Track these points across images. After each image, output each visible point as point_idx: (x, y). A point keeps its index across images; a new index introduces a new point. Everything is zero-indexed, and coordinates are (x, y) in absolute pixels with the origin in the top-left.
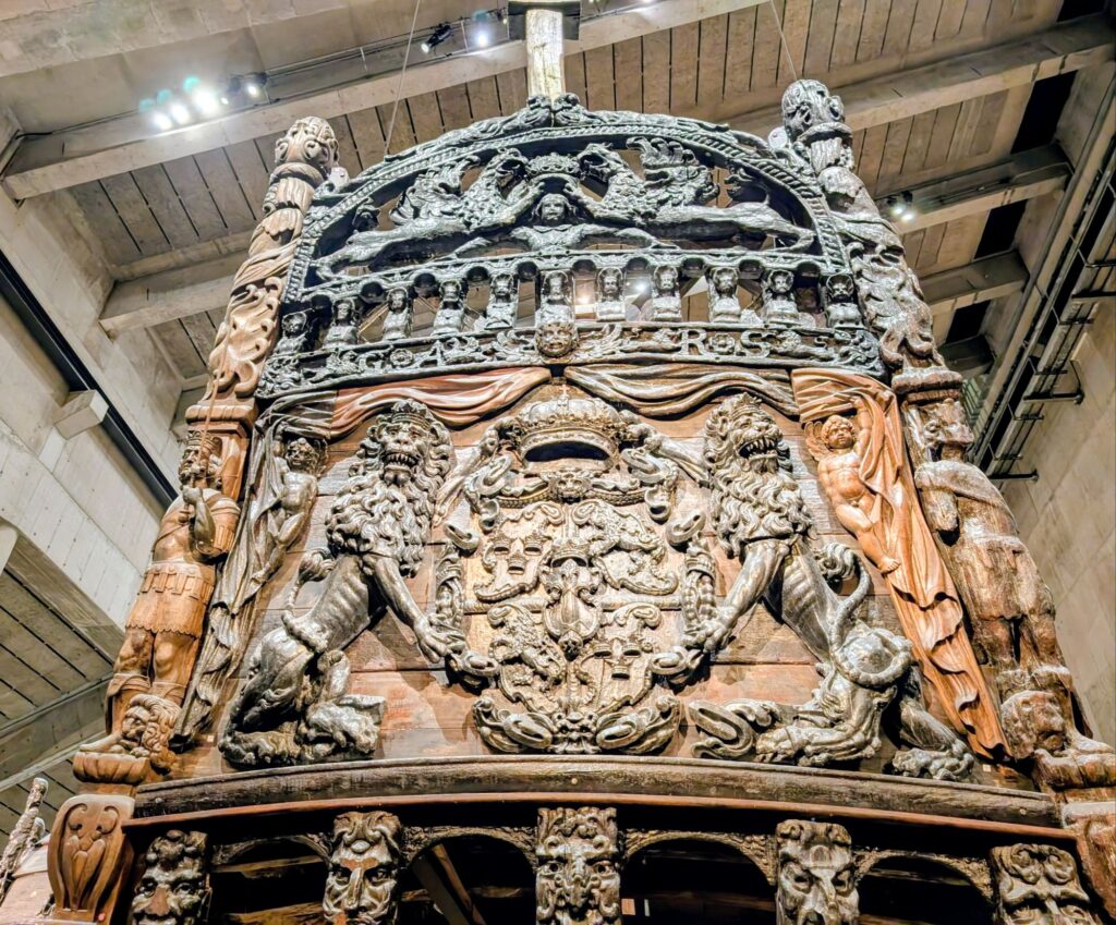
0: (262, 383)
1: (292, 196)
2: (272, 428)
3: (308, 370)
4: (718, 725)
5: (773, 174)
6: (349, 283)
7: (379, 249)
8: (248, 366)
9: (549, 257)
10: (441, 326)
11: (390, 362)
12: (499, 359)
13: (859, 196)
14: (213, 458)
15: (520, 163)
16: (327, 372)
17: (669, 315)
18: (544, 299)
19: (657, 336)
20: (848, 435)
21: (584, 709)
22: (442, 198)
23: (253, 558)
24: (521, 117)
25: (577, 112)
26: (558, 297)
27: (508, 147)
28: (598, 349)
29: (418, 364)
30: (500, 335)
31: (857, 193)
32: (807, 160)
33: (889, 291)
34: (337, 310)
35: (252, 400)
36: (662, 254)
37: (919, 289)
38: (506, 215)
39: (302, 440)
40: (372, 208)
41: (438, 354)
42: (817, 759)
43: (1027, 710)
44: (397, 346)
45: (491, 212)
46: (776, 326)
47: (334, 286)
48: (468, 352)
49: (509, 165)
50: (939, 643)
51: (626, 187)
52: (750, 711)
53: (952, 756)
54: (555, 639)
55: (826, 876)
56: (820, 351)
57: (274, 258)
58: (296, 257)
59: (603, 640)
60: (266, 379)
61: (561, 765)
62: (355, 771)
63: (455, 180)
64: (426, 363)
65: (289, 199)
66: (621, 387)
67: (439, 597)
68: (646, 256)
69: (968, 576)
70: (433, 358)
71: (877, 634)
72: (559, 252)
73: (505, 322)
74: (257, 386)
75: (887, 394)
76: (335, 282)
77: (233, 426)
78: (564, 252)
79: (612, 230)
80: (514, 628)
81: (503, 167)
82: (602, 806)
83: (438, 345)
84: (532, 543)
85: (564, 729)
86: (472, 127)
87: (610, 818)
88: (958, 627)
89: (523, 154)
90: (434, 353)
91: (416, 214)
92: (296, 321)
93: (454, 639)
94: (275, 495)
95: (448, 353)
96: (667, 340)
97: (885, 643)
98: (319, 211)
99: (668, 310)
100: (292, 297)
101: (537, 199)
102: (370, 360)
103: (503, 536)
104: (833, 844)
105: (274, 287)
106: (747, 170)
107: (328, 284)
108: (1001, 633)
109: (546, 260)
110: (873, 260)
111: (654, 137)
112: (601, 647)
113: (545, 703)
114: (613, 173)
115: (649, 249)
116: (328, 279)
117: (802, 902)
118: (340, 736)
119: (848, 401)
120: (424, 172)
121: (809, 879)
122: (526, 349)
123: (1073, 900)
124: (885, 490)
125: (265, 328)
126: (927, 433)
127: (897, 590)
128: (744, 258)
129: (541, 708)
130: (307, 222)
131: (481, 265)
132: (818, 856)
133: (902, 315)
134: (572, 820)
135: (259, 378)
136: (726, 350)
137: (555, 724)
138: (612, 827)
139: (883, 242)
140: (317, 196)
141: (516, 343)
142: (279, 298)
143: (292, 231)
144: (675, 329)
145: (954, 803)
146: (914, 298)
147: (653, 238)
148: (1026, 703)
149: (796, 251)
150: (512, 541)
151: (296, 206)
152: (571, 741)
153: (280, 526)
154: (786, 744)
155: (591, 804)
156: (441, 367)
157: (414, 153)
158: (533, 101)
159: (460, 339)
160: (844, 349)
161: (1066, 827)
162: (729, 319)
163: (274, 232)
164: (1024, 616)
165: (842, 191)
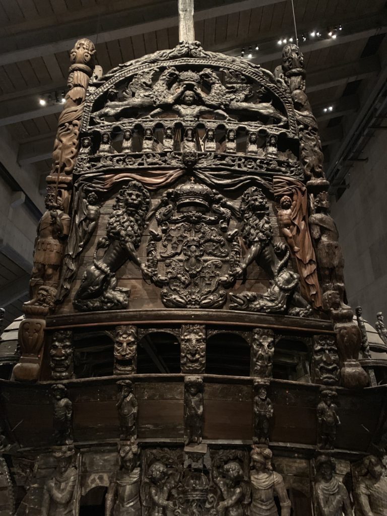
0: (75, 168)
1: (80, 81)
2: (81, 187)
3: (93, 163)
4: (238, 300)
5: (275, 91)
6: (108, 126)
7: (119, 111)
8: (69, 160)
9: (187, 121)
10: (145, 149)
11: (126, 162)
12: (168, 164)
13: (306, 104)
14: (59, 198)
15: (176, 74)
16: (101, 165)
17: (231, 151)
18: (185, 139)
19: (227, 159)
20: (289, 203)
21: (196, 294)
22: (144, 89)
23: (78, 238)
24: (176, 51)
25: (200, 51)
26: (190, 139)
27: (171, 66)
28: (205, 163)
29: (136, 164)
30: (168, 154)
31: (305, 103)
32: (288, 86)
33: (311, 147)
34: (103, 137)
35: (72, 175)
36: (230, 123)
37: (321, 147)
38: (170, 99)
39: (93, 193)
40: (115, 91)
41: (145, 161)
42: (267, 311)
43: (330, 297)
44: (128, 156)
45: (164, 97)
46: (269, 158)
47: (102, 127)
48: (156, 160)
49: (171, 75)
50: (308, 276)
51: (218, 91)
52: (248, 295)
53: (306, 309)
54: (188, 271)
55: (266, 344)
56: (283, 169)
57: (76, 111)
58: (84, 112)
59: (203, 272)
60: (77, 166)
61: (189, 312)
62: (122, 312)
63: (149, 81)
64: (140, 164)
65: (79, 83)
66: (213, 180)
67: (148, 256)
68: (225, 124)
69: (320, 254)
70: (142, 162)
71: (289, 273)
72: (191, 119)
73: (171, 149)
74: (73, 169)
75: (304, 188)
76: (102, 125)
77: (66, 186)
78: (193, 119)
79: (212, 110)
80: (174, 268)
81: (169, 75)
82: (201, 324)
83: (144, 157)
84: (180, 238)
85: (190, 301)
86: (155, 54)
87: (204, 328)
88: (314, 270)
89: (178, 70)
90: (143, 160)
91: (133, 95)
92: (86, 141)
93: (154, 271)
94: (85, 214)
95: (148, 160)
96: (230, 161)
97: (291, 276)
98: (92, 89)
99: (231, 149)
100: (84, 130)
101: (183, 93)
102: (118, 161)
103: (170, 236)
104: (269, 335)
105: (76, 125)
106: (265, 88)
107: (98, 126)
108: (327, 272)
109: (186, 122)
110: (307, 133)
111: (231, 69)
112: (203, 275)
113: (184, 292)
114: (214, 83)
115: (226, 121)
116: (99, 123)
117: (259, 351)
118: (116, 301)
119: (290, 190)
120: (136, 74)
121: (261, 345)
122: (178, 161)
123: (333, 349)
124: (299, 223)
125: (74, 144)
126: (315, 203)
127: (297, 258)
128: (261, 128)
129: (182, 293)
130: (88, 94)
131: (161, 122)
132: (264, 339)
133: (314, 157)
134: (192, 328)
135: (74, 166)
136: (251, 167)
137: (187, 299)
138: (204, 331)
139: (311, 126)
140: (91, 82)
141: (175, 158)
142: (79, 130)
143: (82, 99)
144: (234, 157)
145: (305, 324)
146: (319, 151)
147: (227, 116)
148: (330, 295)
149: (280, 127)
150: (173, 237)
151: (82, 87)
152: (192, 304)
153: (87, 226)
154: (258, 306)
155: (198, 324)
156: (146, 166)
157: (131, 64)
158: (182, 43)
159: (152, 154)
160: (292, 169)
161: (335, 330)
162: (253, 154)
163: (74, 99)
164: (335, 268)
165: (300, 101)
